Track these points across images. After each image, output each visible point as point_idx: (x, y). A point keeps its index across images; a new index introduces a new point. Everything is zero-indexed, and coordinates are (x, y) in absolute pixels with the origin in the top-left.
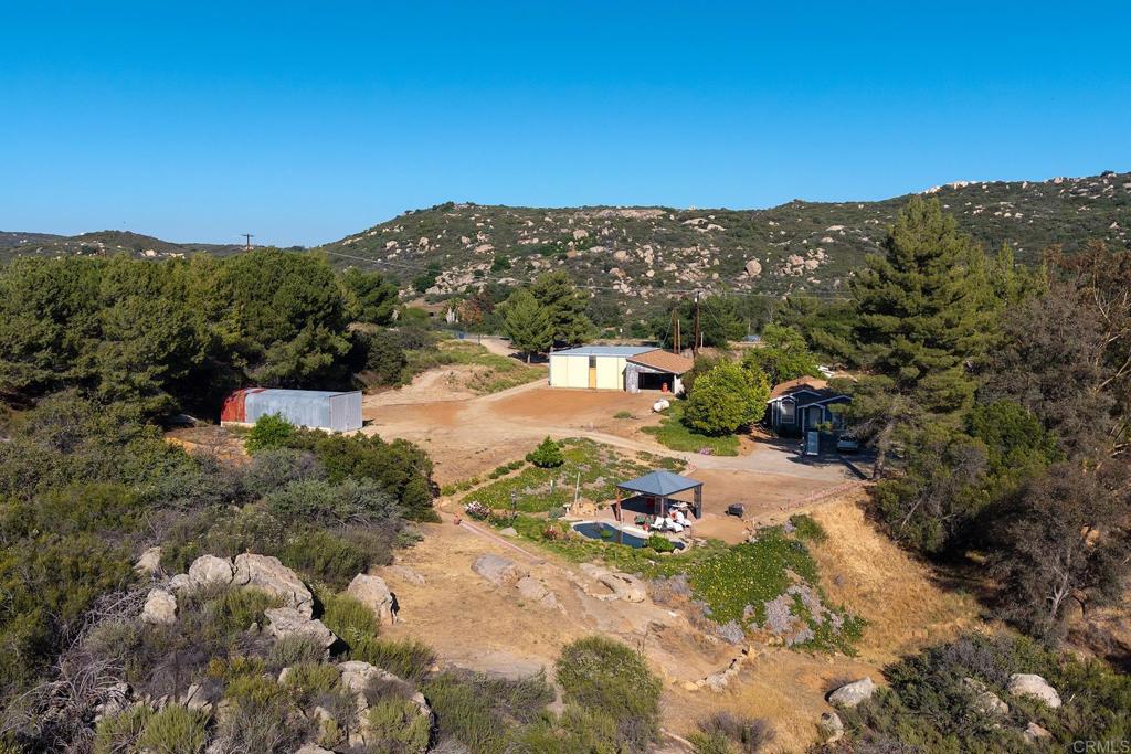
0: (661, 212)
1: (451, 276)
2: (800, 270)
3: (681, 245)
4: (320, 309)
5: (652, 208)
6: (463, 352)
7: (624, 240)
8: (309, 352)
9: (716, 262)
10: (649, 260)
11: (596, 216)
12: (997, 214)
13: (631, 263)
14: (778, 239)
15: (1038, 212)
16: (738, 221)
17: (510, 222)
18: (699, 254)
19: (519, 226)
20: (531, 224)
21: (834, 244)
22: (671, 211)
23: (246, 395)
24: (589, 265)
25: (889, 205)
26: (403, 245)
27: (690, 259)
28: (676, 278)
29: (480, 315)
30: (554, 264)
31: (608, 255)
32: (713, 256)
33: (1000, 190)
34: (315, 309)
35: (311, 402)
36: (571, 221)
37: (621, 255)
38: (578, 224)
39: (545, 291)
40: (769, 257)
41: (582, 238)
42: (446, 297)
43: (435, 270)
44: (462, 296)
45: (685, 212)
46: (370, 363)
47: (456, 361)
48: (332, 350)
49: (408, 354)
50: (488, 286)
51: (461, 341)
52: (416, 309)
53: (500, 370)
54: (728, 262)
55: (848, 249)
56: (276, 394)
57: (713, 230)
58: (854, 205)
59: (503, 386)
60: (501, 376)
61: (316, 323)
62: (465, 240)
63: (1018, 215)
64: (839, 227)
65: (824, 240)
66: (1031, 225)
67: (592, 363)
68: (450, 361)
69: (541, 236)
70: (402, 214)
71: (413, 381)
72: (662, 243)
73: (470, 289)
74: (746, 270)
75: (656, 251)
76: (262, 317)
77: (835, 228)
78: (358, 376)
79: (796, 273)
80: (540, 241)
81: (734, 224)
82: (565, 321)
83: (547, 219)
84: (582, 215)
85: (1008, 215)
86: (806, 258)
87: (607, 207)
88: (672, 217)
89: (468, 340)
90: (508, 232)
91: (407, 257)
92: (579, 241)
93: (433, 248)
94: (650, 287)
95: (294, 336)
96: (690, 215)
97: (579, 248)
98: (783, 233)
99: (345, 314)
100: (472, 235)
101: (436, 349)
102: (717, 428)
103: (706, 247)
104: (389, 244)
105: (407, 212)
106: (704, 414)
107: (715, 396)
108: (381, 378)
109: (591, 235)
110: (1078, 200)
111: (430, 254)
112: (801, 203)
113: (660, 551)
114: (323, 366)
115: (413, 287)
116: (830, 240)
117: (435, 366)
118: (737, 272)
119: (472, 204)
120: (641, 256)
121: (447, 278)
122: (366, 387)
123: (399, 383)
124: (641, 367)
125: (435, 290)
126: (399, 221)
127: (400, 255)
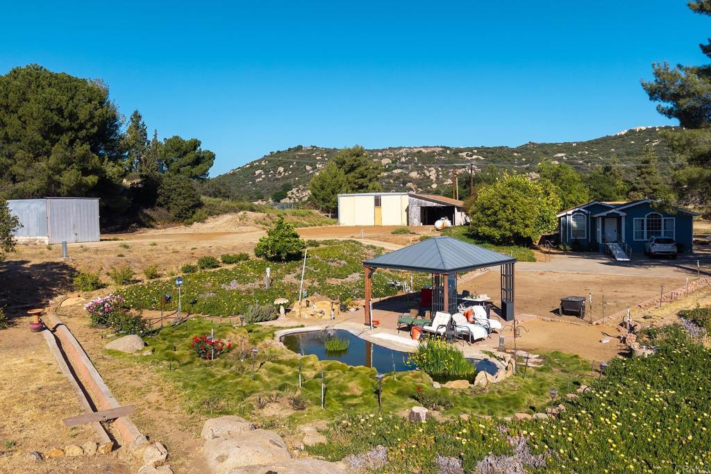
0: (441, 149)
1: (298, 191)
4: (82, 127)
5: (434, 147)
7: (416, 165)
10: (433, 177)
11: (397, 152)
13: (421, 180)
14: (521, 163)
16: (493, 153)
22: (448, 148)
24: (392, 181)
25: (593, 143)
26: (266, 172)
31: (405, 174)
34: (75, 126)
36: (380, 155)
37: (414, 175)
38: (385, 156)
39: (344, 162)
41: (387, 164)
43: (288, 188)
45: (457, 149)
46: (160, 199)
57: (476, 159)
58: (570, 144)
62: (308, 168)
64: (563, 155)
67: (378, 203)
70: (268, 154)
71: (208, 221)
72: (442, 166)
75: (437, 171)
77: (559, 155)
78: (148, 212)
81: (490, 155)
84: (388, 152)
87: (405, 148)
88: (448, 151)
91: (269, 180)
92: (385, 166)
93: (286, 174)
96: (461, 151)
97: (385, 170)
98: (524, 159)
100: (313, 163)
102: (508, 234)
104: (257, 172)
105: (271, 153)
106: (493, 218)
107: (504, 197)
108: (171, 215)
109: (393, 162)
111: (285, 178)
112: (534, 144)
113: (443, 378)
115: (272, 199)
119: (315, 147)
120: (428, 175)
121: (295, 192)
122: (154, 221)
123: (190, 220)
124: (423, 201)
125: (286, 200)
126: (265, 158)
127: (264, 179)
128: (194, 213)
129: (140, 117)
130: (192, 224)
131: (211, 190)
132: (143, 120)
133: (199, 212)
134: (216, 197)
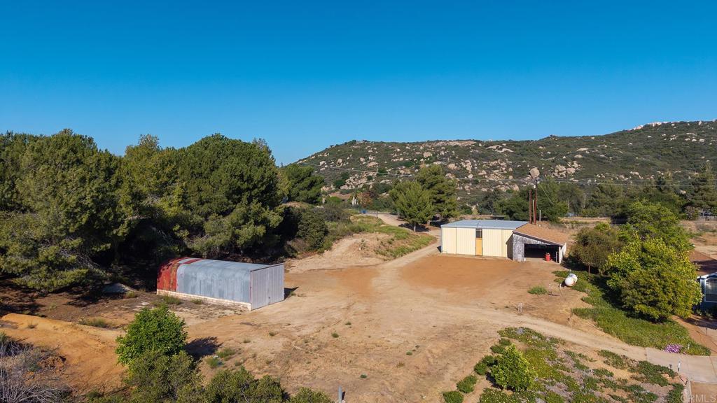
0: (474, 143)
1: (354, 179)
2: (564, 174)
3: (488, 160)
4: (255, 187)
5: (467, 140)
6: (366, 223)
7: (454, 157)
8: (244, 224)
9: (511, 169)
10: (469, 168)
11: (435, 145)
12: (687, 140)
13: (458, 171)
14: (547, 156)
15: (715, 138)
16: (520, 146)
17: (387, 150)
18: (499, 165)
19: (392, 151)
20: (399, 150)
21: (583, 159)
22: (479, 142)
23: (179, 265)
25: (610, 137)
26: (329, 163)
27: (494, 168)
28: (486, 179)
29: (371, 200)
30: (412, 172)
31: (444, 166)
32: (508, 166)
33: (683, 127)
34: (251, 187)
35: (234, 275)
36: (421, 148)
37: (452, 166)
38: (425, 149)
39: (425, 180)
40: (544, 166)
41: (429, 157)
42: (351, 191)
43: (346, 176)
44: (361, 190)
45: (488, 142)
46: (300, 233)
47: (364, 230)
48: (265, 222)
49: (329, 224)
50: (375, 184)
51: (364, 215)
52: (335, 197)
53: (399, 238)
54: (518, 169)
55: (592, 162)
56: (204, 266)
57: (506, 152)
58: (588, 138)
59: (403, 252)
60: (399, 243)
61: (250, 200)
62: (362, 159)
63: (701, 140)
64: (585, 149)
65: (576, 156)
66: (711, 146)
67: (479, 234)
68: (360, 231)
69: (405, 157)
70: (329, 147)
71: (333, 247)
72: (476, 159)
73: (365, 186)
74: (530, 174)
75: (473, 164)
76: (202, 194)
77: (582, 149)
78: (289, 243)
79: (562, 176)
80: (404, 159)
81: (518, 148)
82: (439, 201)
83: (407, 147)
84: (427, 145)
85: (694, 140)
86: (567, 167)
87: (441, 141)
88: (480, 145)
89: (369, 215)
90: (386, 155)
91: (331, 169)
92: (427, 158)
93: (344, 164)
94: (471, 184)
95: (231, 210)
96: (492, 144)
97: (427, 162)
98: (549, 153)
99: (279, 193)
100: (366, 156)
101: (349, 221)
103: (503, 160)
104: (321, 163)
105: (331, 146)
108: (308, 245)
109: (433, 155)
111: (343, 167)
112: (554, 137)
114: (256, 237)
115: (334, 185)
116: (580, 156)
117: (350, 234)
118: (524, 176)
119: (366, 141)
120: (464, 166)
121: (352, 180)
122: (296, 252)
123: (322, 249)
124: (527, 239)
125: (345, 187)
126: (327, 151)
127: (327, 168)
129: (270, 152)
132: (272, 154)
133: (327, 240)
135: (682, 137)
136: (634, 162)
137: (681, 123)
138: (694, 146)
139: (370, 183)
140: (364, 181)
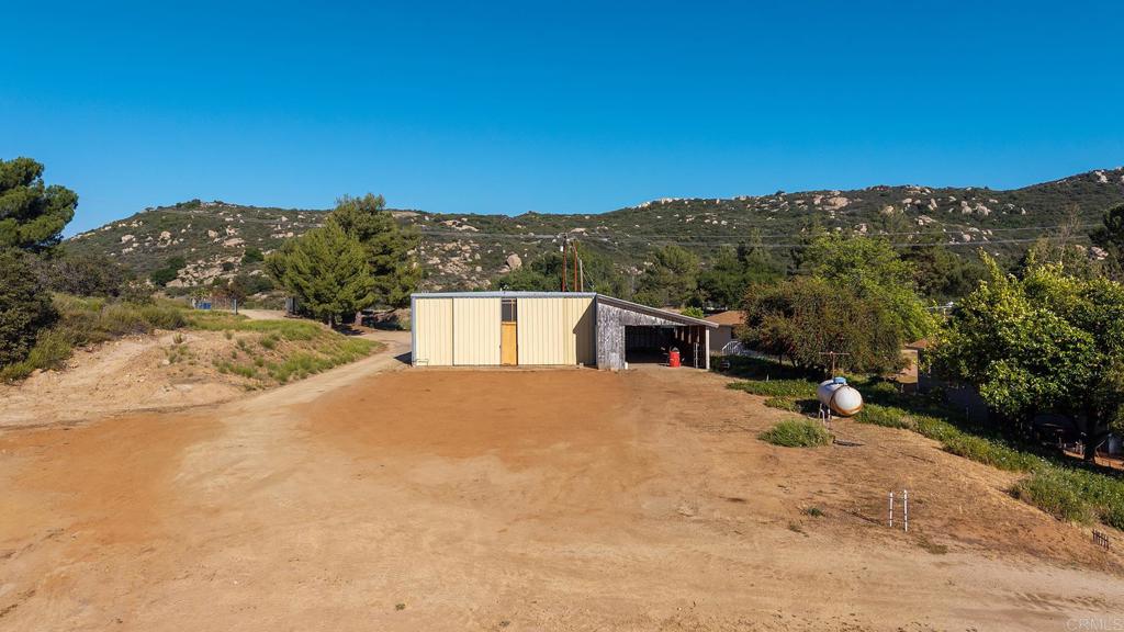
0: (415, 214)
1: (195, 268)
3: (442, 240)
5: (405, 211)
9: (478, 256)
12: (706, 221)
15: (739, 220)
16: (489, 223)
17: (262, 217)
18: (460, 249)
19: (272, 221)
20: (284, 220)
22: (426, 214)
26: (141, 239)
27: (452, 253)
28: (440, 271)
32: (474, 251)
33: (699, 206)
42: (189, 290)
43: (178, 263)
44: (210, 288)
45: (439, 215)
50: (238, 277)
54: (489, 256)
57: (468, 230)
58: (581, 216)
59: (307, 369)
62: (212, 234)
63: (723, 222)
64: (582, 230)
67: (509, 313)
70: (142, 210)
72: (423, 239)
73: (217, 281)
74: (507, 263)
77: (578, 230)
80: (295, 235)
81: (486, 226)
82: (384, 270)
83: (300, 216)
85: (716, 222)
88: (427, 218)
90: (260, 226)
91: (146, 251)
93: (175, 242)
96: (446, 218)
100: (221, 227)
103: (466, 242)
104: (125, 239)
105: (148, 209)
110: (761, 212)
111: (172, 248)
112: (534, 214)
115: (152, 281)
118: (498, 266)
119: (220, 202)
121: (191, 270)
123: (19, 365)
124: (633, 313)
125: (177, 283)
126: (137, 216)
127: (137, 249)
128: (32, 343)
130: (26, 376)
131: (75, 278)
133: (47, 338)
134: (88, 294)
135: (700, 217)
136: (647, 250)
137: (696, 200)
138: (716, 229)
139: (228, 276)
140: (216, 272)
